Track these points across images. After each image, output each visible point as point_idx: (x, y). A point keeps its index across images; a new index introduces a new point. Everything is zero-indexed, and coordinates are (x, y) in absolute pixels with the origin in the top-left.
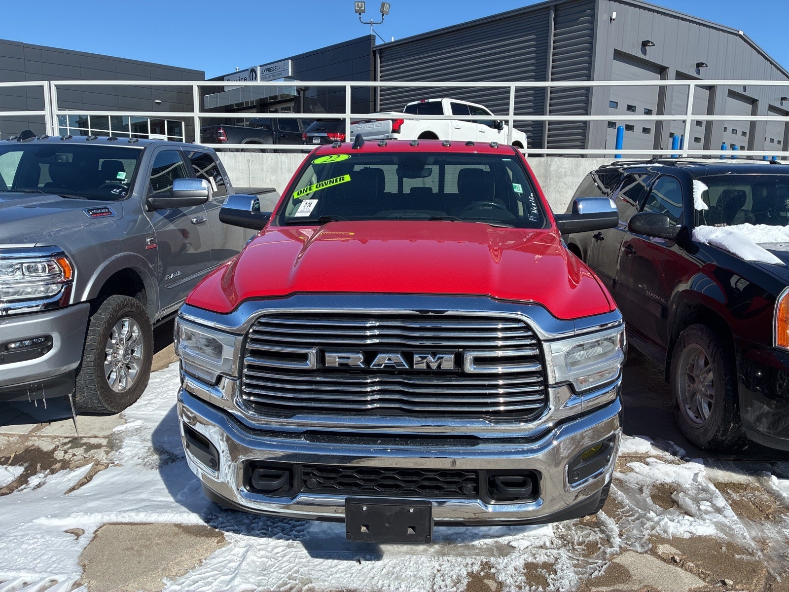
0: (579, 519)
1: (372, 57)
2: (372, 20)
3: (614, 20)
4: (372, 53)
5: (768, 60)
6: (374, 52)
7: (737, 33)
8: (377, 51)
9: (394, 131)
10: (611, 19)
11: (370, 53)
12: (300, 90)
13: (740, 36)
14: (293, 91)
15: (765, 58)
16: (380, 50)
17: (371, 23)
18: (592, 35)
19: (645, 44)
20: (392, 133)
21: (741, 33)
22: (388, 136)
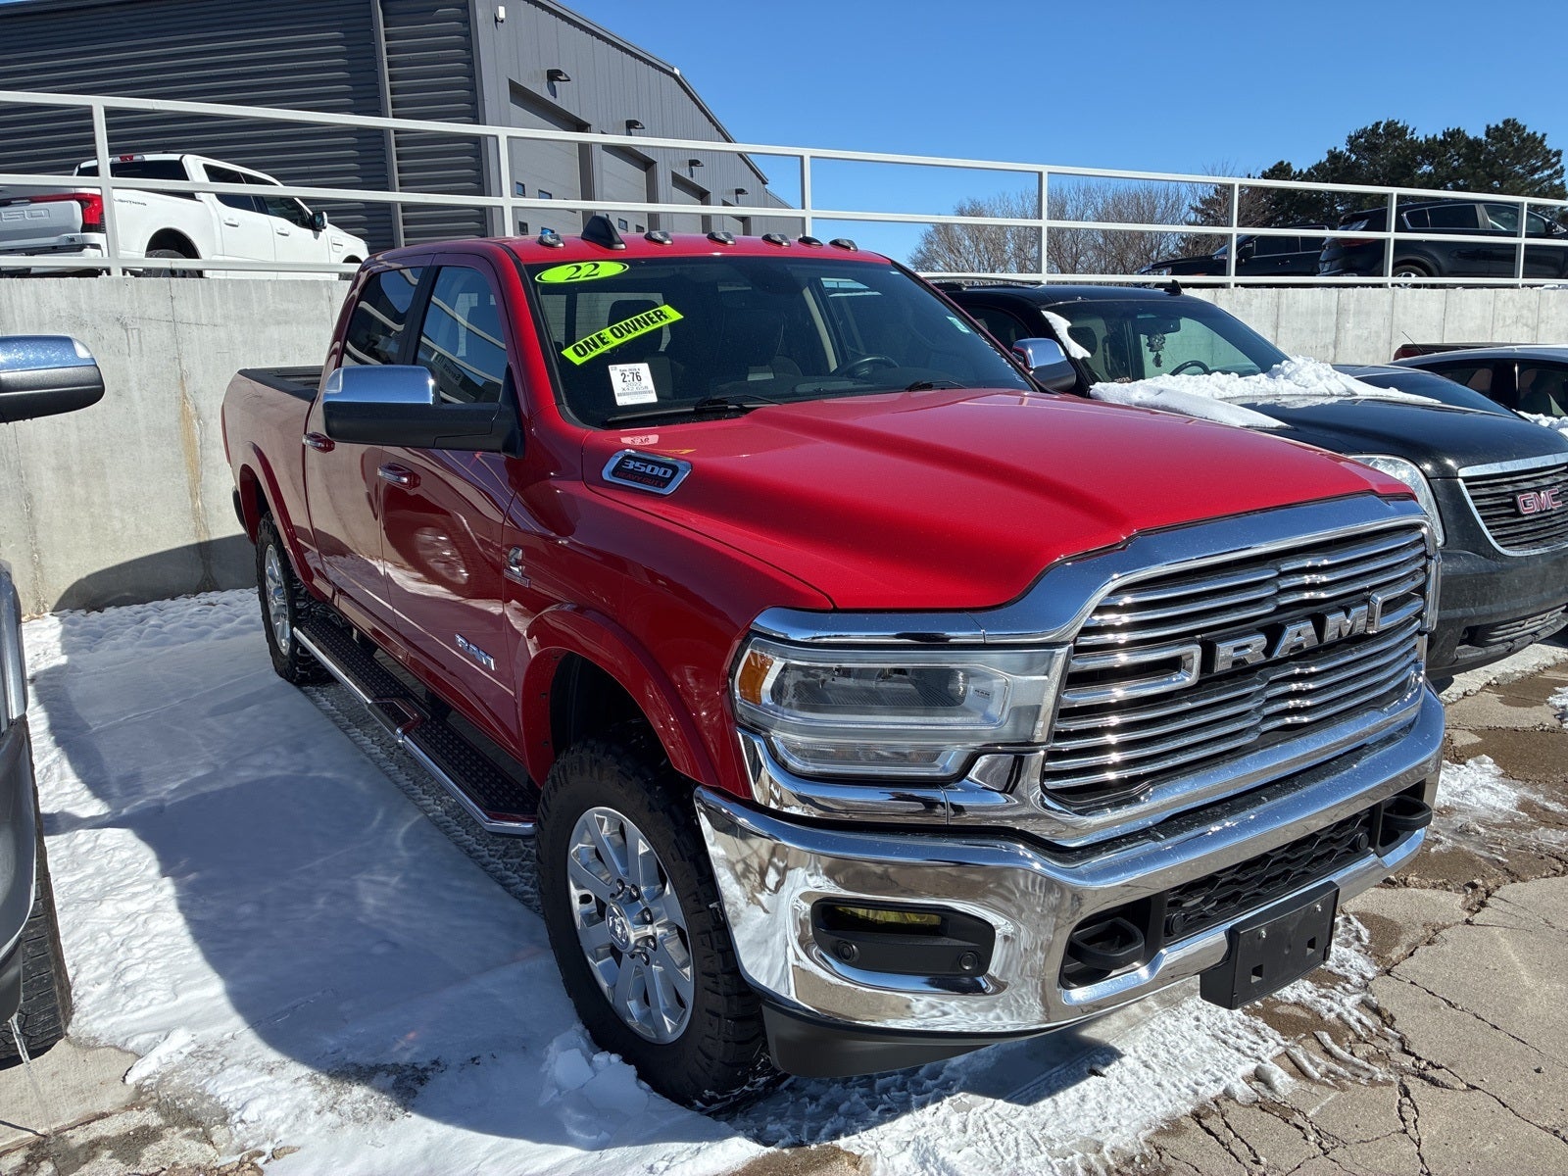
3: (502, 21)
5: (714, 124)
7: (670, 70)
9: (87, 227)
10: (496, 20)
13: (674, 76)
15: (711, 120)
18: (468, 43)
19: (553, 75)
20: (82, 232)
21: (677, 72)
22: (72, 240)
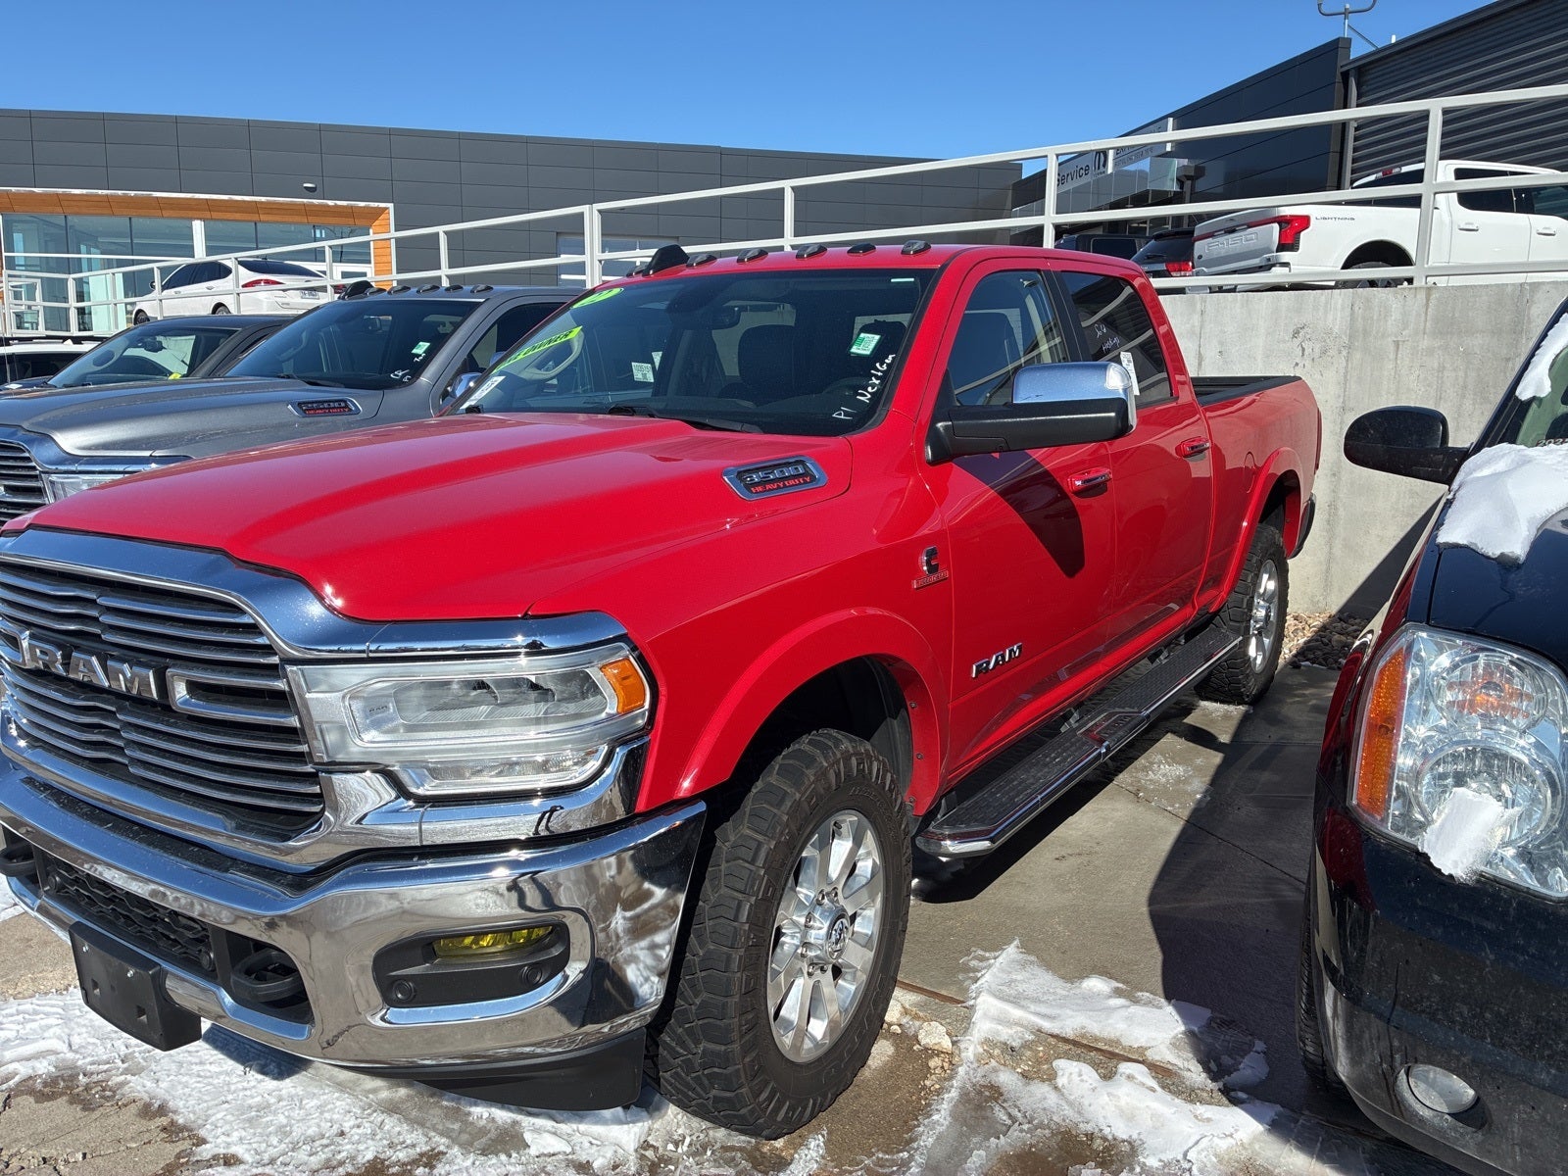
0: (753, 1140)
1: (1339, 86)
2: (1348, 6)
4: (1339, 78)
6: (1345, 76)
8: (1352, 73)
9: (1282, 248)
11: (1335, 77)
12: (1184, 179)
14: (1169, 183)
16: (1359, 68)
17: (1346, 13)
22: (1269, 260)
